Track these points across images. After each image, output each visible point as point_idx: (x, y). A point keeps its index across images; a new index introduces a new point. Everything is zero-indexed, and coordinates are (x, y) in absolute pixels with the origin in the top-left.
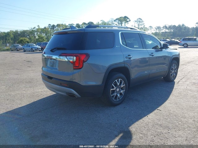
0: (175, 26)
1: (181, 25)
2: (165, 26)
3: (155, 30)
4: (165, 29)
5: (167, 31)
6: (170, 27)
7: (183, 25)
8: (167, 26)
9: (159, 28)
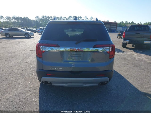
0: (21, 18)
1: (26, 18)
2: (14, 17)
3: (6, 19)
4: (14, 19)
5: (16, 21)
6: (18, 18)
7: (27, 18)
8: (16, 17)
9: (9, 18)
